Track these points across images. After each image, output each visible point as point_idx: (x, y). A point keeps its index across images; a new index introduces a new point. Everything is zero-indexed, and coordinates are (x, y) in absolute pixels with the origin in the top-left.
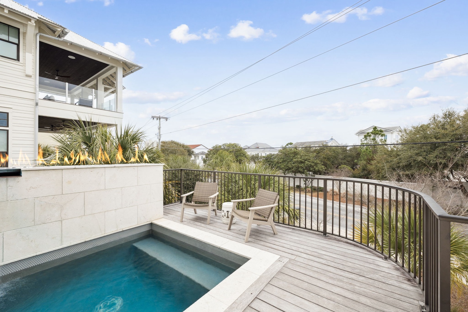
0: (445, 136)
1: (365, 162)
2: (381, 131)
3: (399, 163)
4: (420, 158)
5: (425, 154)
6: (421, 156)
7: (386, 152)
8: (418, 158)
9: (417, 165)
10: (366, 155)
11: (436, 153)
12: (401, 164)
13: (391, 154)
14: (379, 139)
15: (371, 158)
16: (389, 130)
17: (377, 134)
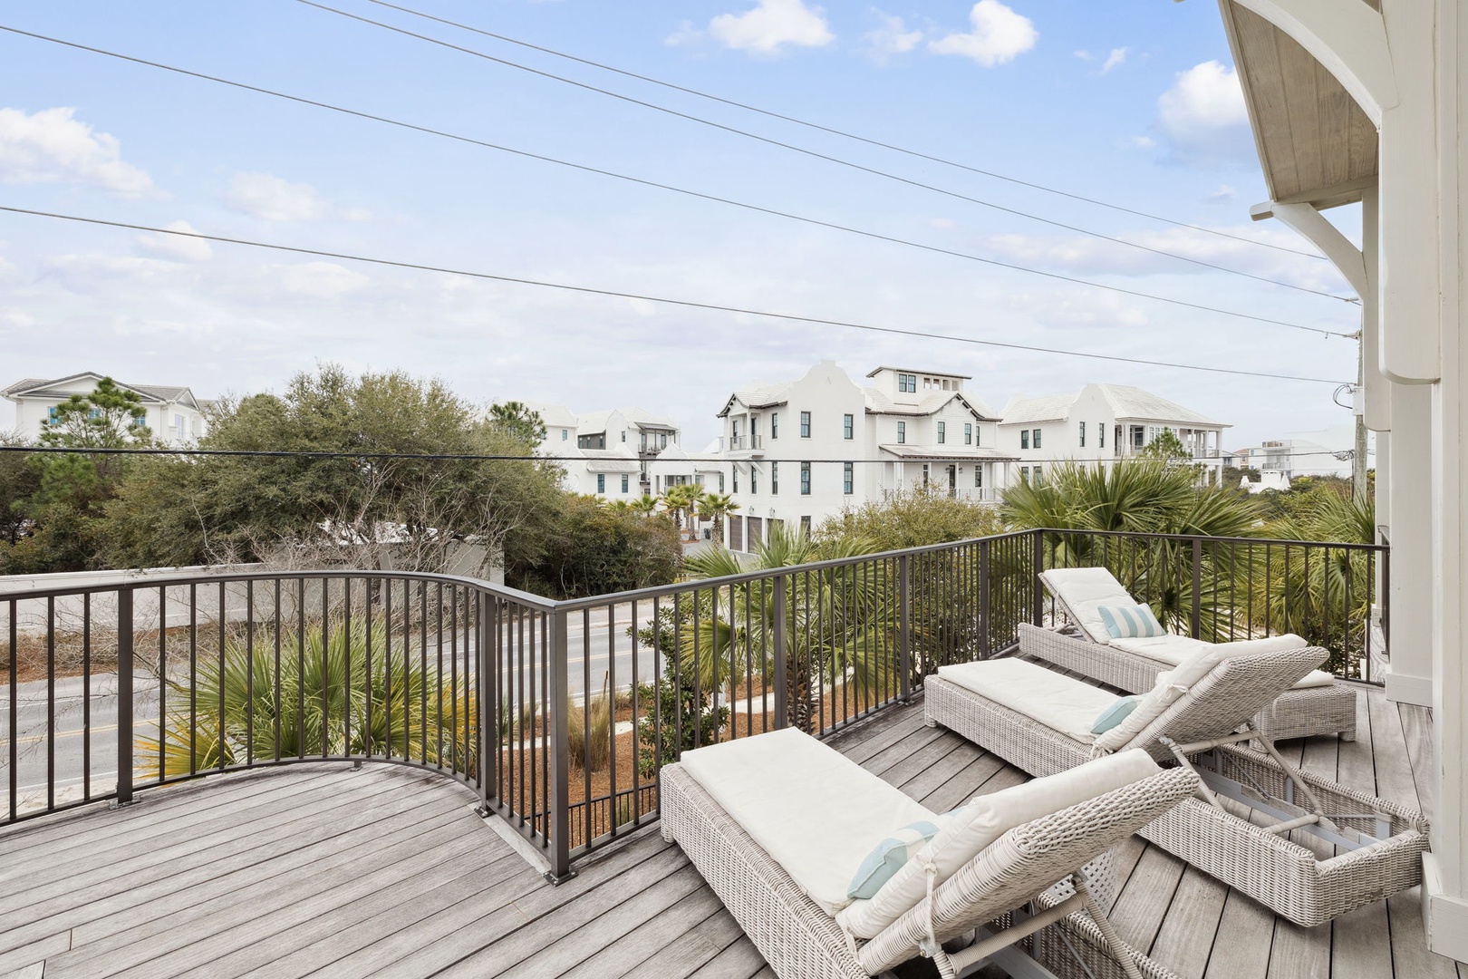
0: (327, 433)
1: (65, 509)
2: (130, 397)
3: (209, 507)
4: (272, 491)
5: (283, 478)
6: (272, 483)
7: (164, 471)
8: (267, 490)
9: (264, 511)
10: (69, 479)
11: (310, 477)
12: (219, 510)
13: (184, 478)
14: (121, 423)
15: (93, 493)
17: (116, 405)
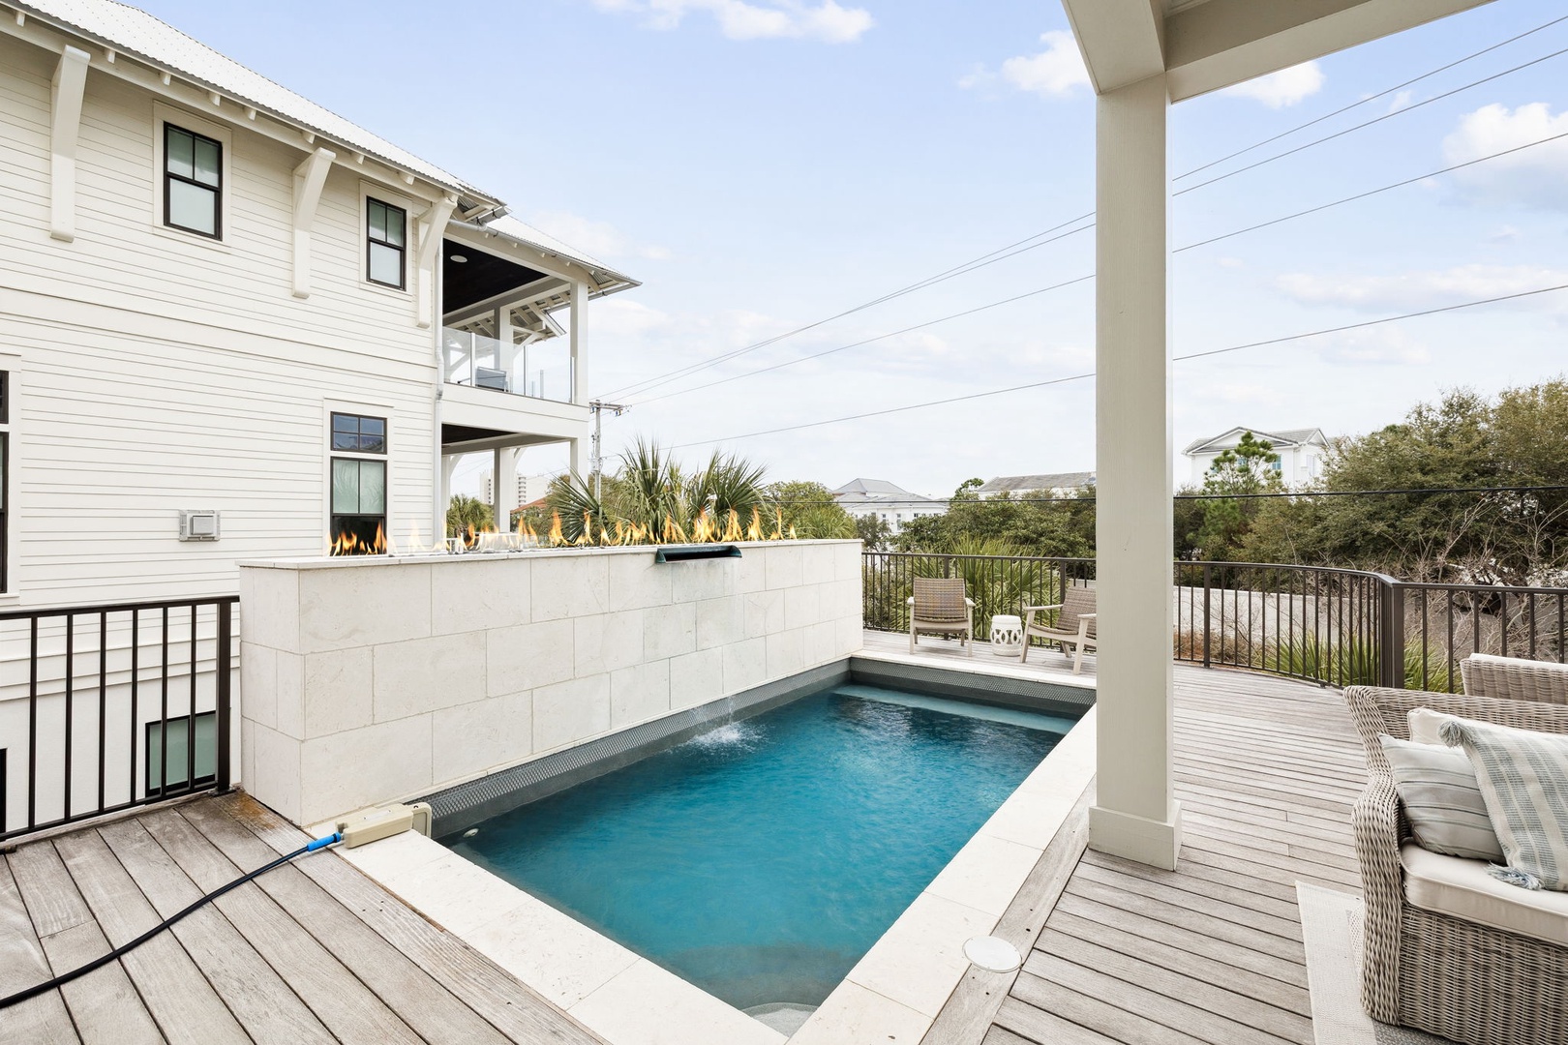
0: (1445, 464)
1: (1219, 540)
2: (1266, 446)
3: (1321, 541)
4: (1379, 527)
5: (1393, 514)
6: (1382, 519)
7: (1284, 509)
8: (1373, 525)
9: (1371, 547)
10: (1222, 517)
11: (1423, 511)
12: (1328, 544)
13: (1300, 516)
14: (1259, 469)
15: (1236, 528)
16: (1286, 441)
17: (1254, 454)
